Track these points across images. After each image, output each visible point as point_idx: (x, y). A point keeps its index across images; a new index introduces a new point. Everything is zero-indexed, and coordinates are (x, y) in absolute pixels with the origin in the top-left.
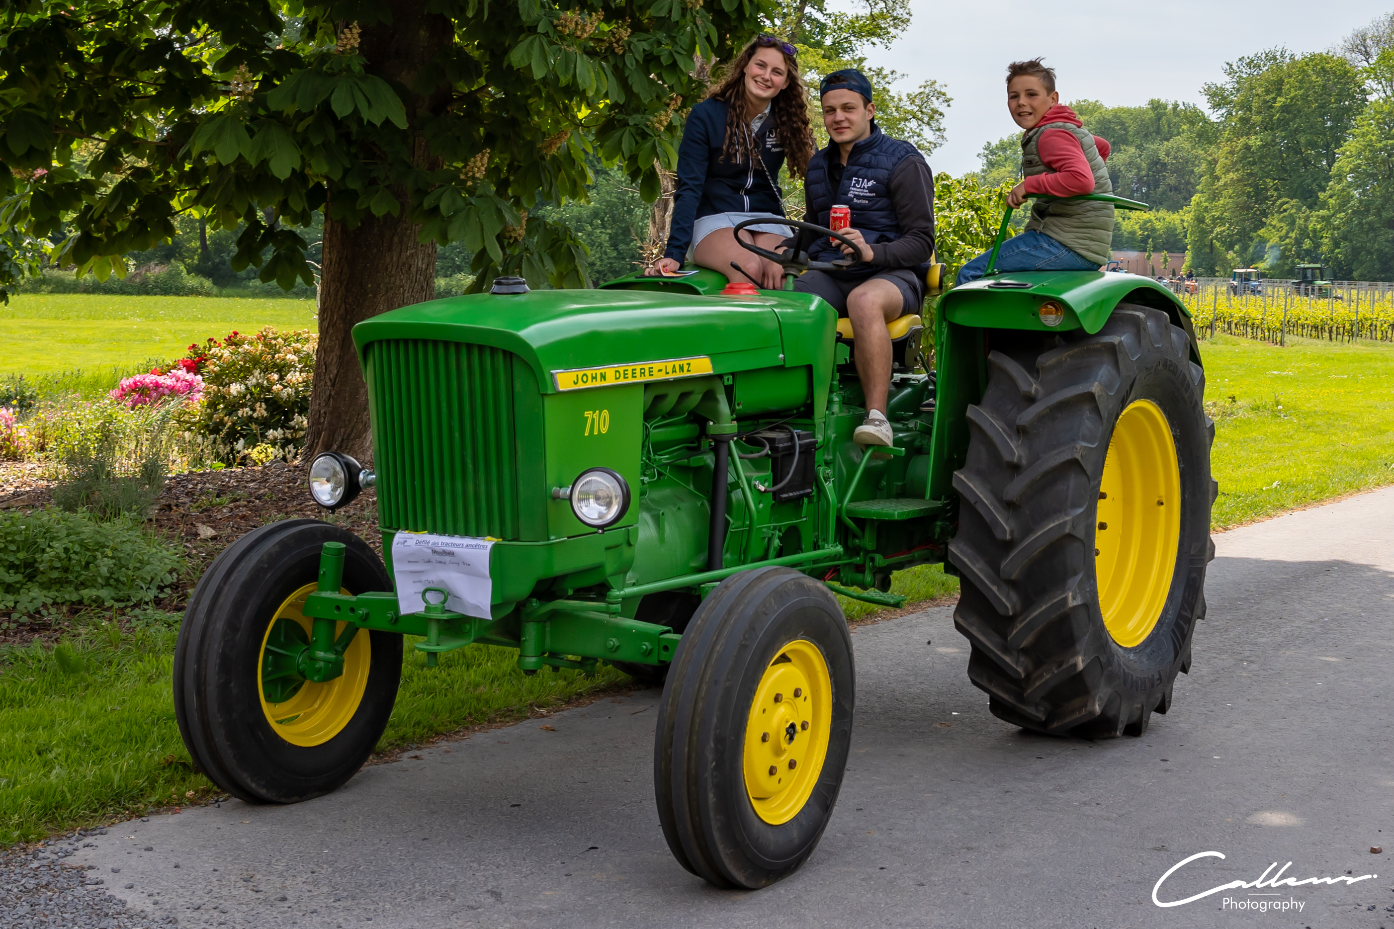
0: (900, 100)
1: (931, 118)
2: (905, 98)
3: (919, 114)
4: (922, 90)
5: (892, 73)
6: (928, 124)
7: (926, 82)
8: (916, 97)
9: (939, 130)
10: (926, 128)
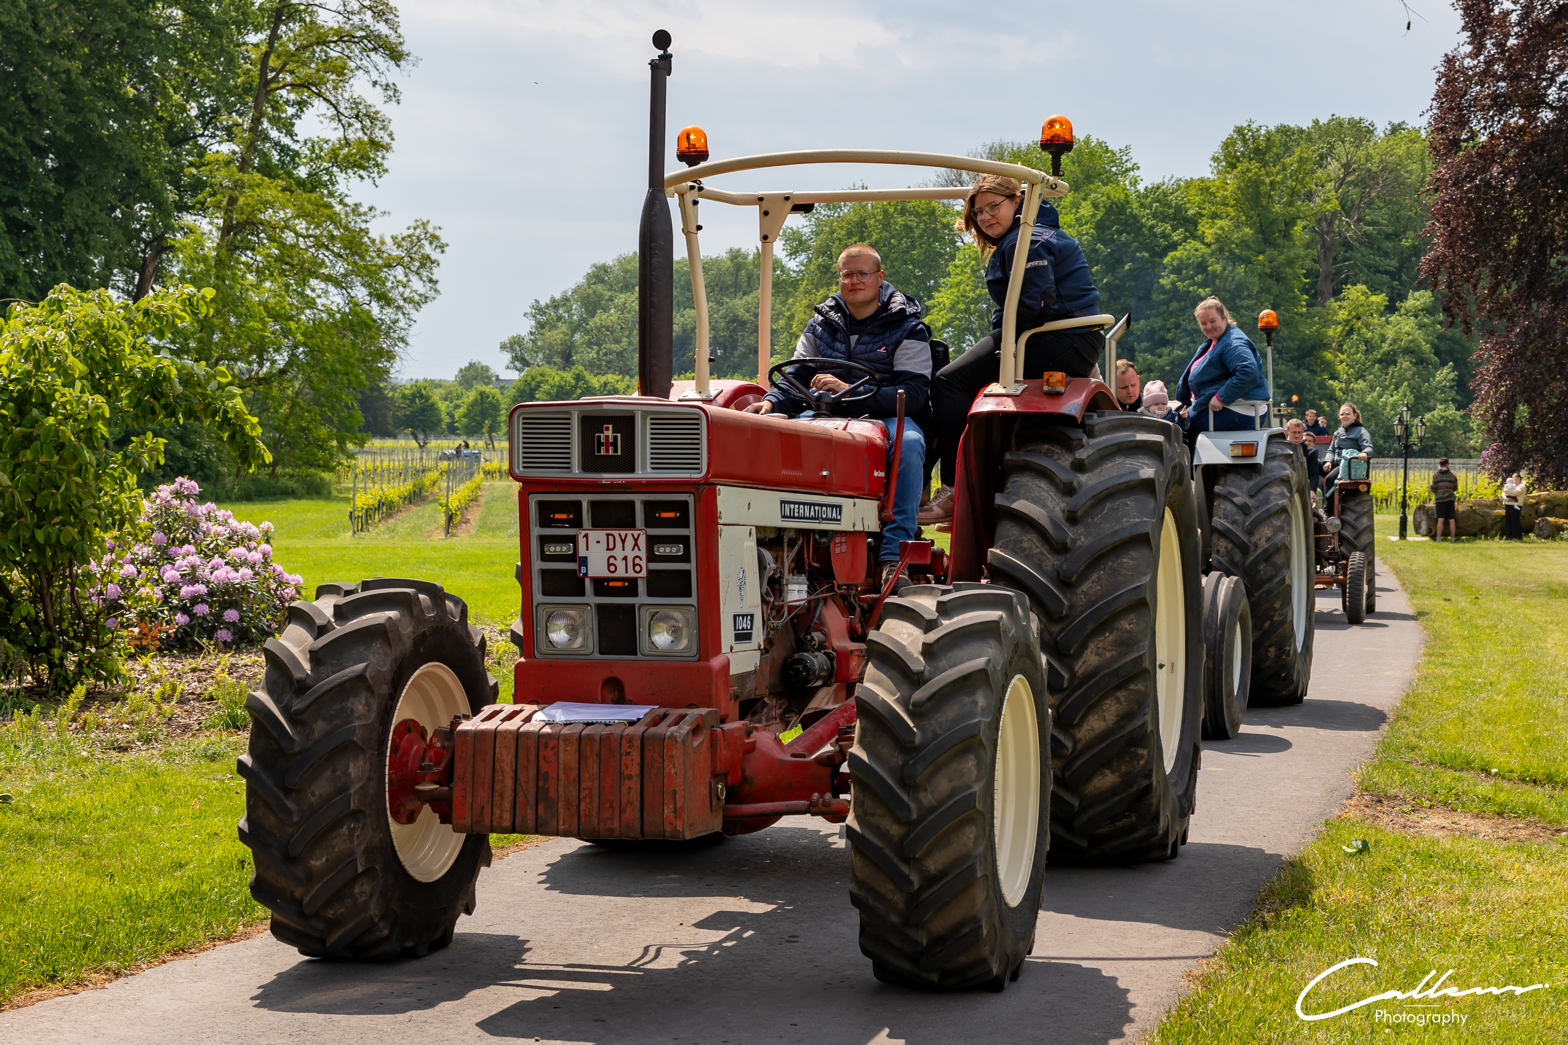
0: (383, 243)
1: (423, 265)
2: (389, 241)
3: (406, 259)
4: (411, 231)
5: (371, 209)
6: (417, 273)
7: (417, 221)
8: (403, 239)
9: (431, 281)
10: (414, 278)
